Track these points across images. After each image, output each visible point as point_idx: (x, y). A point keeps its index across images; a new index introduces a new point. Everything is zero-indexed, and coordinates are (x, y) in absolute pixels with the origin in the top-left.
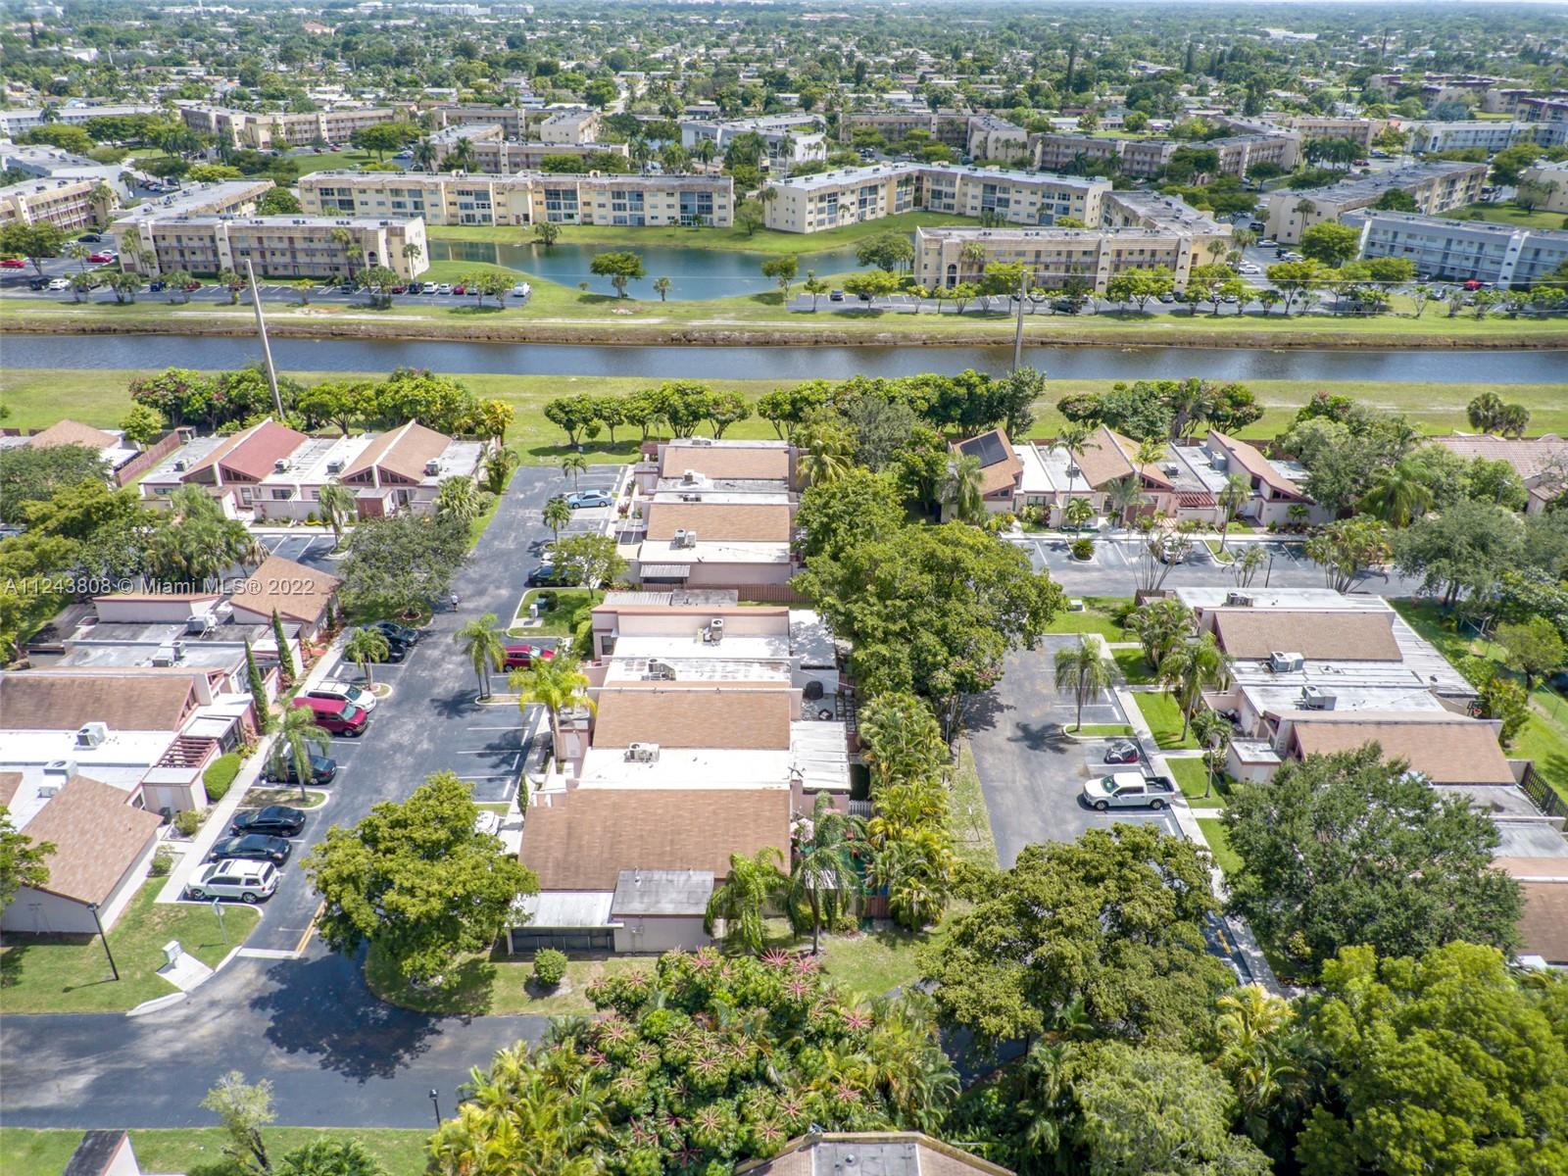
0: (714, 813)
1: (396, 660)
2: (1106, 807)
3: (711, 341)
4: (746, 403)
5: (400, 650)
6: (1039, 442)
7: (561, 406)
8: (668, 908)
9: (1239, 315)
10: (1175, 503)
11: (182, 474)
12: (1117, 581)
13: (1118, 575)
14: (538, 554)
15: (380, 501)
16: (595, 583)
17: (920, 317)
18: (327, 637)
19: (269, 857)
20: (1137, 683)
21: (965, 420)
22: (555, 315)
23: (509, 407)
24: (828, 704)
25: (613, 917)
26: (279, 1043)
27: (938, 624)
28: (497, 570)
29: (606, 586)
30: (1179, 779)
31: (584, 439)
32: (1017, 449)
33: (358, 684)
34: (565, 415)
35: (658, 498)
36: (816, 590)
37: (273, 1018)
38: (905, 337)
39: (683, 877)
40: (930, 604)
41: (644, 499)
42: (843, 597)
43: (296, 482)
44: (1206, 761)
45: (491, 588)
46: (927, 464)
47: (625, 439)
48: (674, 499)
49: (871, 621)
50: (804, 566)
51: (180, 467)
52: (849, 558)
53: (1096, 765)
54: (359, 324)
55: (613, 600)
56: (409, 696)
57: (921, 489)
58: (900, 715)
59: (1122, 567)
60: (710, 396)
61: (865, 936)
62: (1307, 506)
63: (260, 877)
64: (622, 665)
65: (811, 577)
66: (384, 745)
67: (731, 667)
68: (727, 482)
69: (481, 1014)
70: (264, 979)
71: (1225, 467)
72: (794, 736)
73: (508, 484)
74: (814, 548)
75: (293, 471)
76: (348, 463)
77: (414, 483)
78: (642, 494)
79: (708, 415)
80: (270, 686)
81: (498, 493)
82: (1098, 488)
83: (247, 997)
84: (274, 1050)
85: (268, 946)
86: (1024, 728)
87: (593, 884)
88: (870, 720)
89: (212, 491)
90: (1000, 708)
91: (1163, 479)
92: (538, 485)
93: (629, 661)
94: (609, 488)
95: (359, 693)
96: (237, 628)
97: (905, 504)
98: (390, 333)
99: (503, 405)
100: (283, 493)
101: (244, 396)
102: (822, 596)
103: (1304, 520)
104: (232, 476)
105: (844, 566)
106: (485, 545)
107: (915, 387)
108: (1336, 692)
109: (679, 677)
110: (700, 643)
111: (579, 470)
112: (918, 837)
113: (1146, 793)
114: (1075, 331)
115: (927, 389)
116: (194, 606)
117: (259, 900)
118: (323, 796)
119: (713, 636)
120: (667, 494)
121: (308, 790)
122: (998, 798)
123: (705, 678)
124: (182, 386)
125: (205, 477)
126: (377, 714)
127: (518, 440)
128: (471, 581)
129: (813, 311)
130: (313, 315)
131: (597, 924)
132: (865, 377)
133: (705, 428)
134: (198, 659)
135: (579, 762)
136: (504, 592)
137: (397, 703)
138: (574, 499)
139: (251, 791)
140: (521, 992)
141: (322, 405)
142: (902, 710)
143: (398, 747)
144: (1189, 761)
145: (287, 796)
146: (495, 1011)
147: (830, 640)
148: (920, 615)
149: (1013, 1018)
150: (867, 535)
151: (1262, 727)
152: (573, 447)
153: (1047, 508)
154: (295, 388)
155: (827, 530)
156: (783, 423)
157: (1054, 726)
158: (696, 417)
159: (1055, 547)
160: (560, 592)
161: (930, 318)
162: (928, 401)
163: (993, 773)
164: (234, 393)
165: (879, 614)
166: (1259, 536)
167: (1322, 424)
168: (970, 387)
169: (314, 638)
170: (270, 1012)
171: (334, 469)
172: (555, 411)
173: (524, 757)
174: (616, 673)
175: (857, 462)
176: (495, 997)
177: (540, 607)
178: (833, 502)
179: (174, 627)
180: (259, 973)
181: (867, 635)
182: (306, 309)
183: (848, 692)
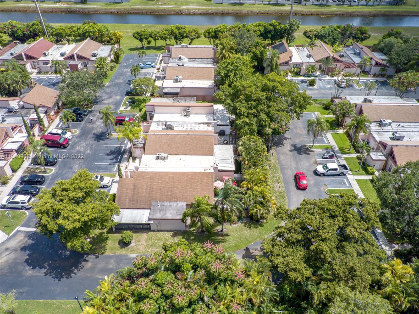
0: (187, 180)
1: (80, 121)
2: (324, 175)
3: (189, 14)
4: (199, 32)
5: (81, 117)
6: (297, 46)
7: (138, 33)
8: (169, 216)
9: (358, 5)
10: (343, 66)
11: (13, 56)
12: (324, 94)
13: (323, 91)
14: (130, 84)
15: (77, 65)
16: (148, 95)
17: (256, 5)
18: (57, 113)
19: (31, 193)
20: (332, 129)
21: (273, 38)
22: (139, 5)
23: (121, 34)
24: (227, 138)
25: (149, 219)
26: (29, 264)
27: (267, 110)
28: (116, 89)
29: (152, 95)
30: (349, 165)
31: (146, 45)
32: (290, 48)
33: (65, 130)
34: (139, 37)
35: (170, 65)
36: (223, 98)
37: (28, 255)
38: (251, 12)
39: (175, 204)
40: (264, 103)
41: (165, 65)
42: (233, 100)
43: (50, 59)
44: (358, 158)
45: (114, 96)
46: (261, 53)
47: (160, 45)
48: (175, 65)
49: (243, 109)
50: (219, 89)
51: (12, 54)
52: (235, 86)
53: (319, 160)
54: (77, 8)
55: (154, 101)
56: (84, 134)
57: (258, 62)
58: (253, 144)
59: (325, 89)
60: (187, 30)
61: (240, 224)
62: (386, 68)
63: (26, 201)
64: (156, 124)
65: (221, 93)
66: (74, 151)
67: (193, 125)
68: (193, 59)
69: (102, 254)
70: (26, 239)
71: (359, 54)
72: (215, 150)
73: (121, 60)
74: (222, 82)
75: (49, 56)
76: (67, 53)
77: (88, 59)
78: (165, 64)
79: (187, 37)
80: (36, 130)
81: (117, 63)
82: (317, 61)
83: (19, 246)
84: (27, 268)
85: (28, 226)
86: (294, 146)
87: (143, 206)
88: (242, 145)
89: (22, 62)
90: (286, 139)
91: (339, 58)
92: (131, 60)
93: (158, 123)
94: (154, 62)
95: (66, 133)
96: (25, 110)
97: (254, 67)
98: (86, 11)
99: (119, 33)
100: (46, 63)
101: (34, 30)
102: (225, 100)
103: (385, 72)
104: (29, 57)
105: (233, 89)
106: (112, 81)
107: (256, 26)
108: (404, 134)
109: (176, 129)
110: (183, 117)
111: (144, 55)
112: (260, 189)
113: (338, 171)
114: (306, 10)
115: (260, 27)
116: (10, 102)
117: (27, 209)
118: (52, 170)
119: (187, 114)
120: (172, 64)
121: (46, 167)
122: (286, 172)
123: (184, 129)
124: (13, 26)
125: (19, 57)
126: (73, 140)
127: (125, 45)
128: (107, 93)
129: (222, 3)
130: (62, 5)
131: (144, 222)
132: (239, 23)
133: (186, 42)
134: (11, 121)
135: (140, 158)
136: (118, 97)
137: (80, 136)
138: (142, 65)
139: (27, 168)
140: (117, 245)
141: (60, 33)
142: (254, 142)
143: (79, 152)
144: (352, 158)
145: (39, 170)
146: (108, 253)
147: (227, 115)
148: (261, 107)
149: (302, 274)
150: (241, 77)
151: (378, 146)
152: (143, 48)
153: (300, 68)
154: (52, 28)
155: (227, 76)
156: (212, 40)
157: (305, 146)
158: (183, 37)
159: (302, 82)
160: (136, 97)
161: (260, 6)
162: (260, 31)
163: (284, 162)
164: (31, 29)
165: (245, 107)
166: (370, 78)
167: (392, 39)
168: (274, 26)
169: (52, 113)
170: (28, 252)
171: (62, 55)
172: (136, 35)
173: (122, 156)
174: (154, 127)
175: (236, 53)
176: (108, 247)
177: (129, 102)
178: (229, 66)
179: (4, 110)
180: (25, 237)
181: (241, 115)
182: (60, 3)
183: (233, 133)
